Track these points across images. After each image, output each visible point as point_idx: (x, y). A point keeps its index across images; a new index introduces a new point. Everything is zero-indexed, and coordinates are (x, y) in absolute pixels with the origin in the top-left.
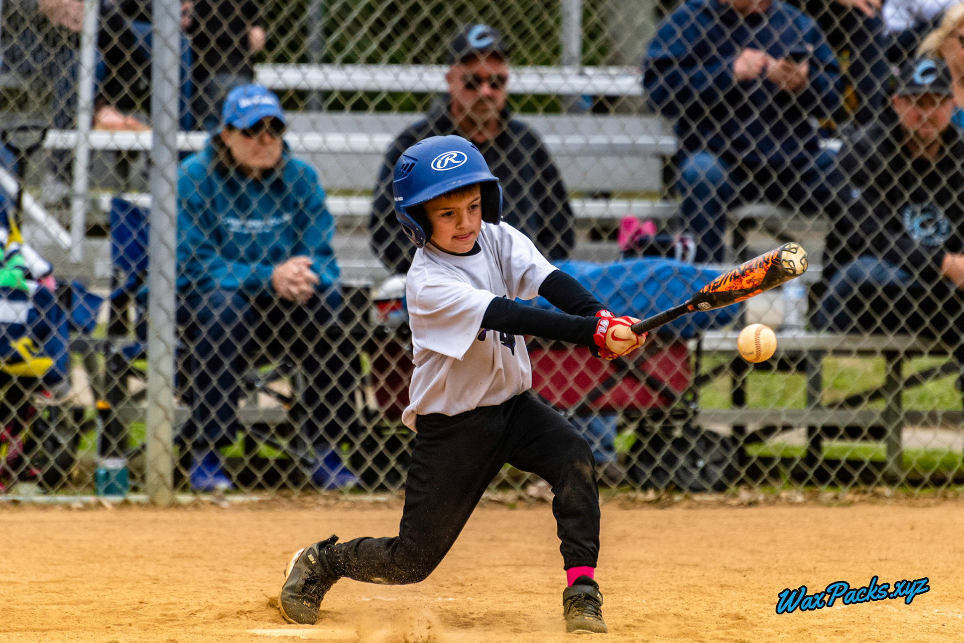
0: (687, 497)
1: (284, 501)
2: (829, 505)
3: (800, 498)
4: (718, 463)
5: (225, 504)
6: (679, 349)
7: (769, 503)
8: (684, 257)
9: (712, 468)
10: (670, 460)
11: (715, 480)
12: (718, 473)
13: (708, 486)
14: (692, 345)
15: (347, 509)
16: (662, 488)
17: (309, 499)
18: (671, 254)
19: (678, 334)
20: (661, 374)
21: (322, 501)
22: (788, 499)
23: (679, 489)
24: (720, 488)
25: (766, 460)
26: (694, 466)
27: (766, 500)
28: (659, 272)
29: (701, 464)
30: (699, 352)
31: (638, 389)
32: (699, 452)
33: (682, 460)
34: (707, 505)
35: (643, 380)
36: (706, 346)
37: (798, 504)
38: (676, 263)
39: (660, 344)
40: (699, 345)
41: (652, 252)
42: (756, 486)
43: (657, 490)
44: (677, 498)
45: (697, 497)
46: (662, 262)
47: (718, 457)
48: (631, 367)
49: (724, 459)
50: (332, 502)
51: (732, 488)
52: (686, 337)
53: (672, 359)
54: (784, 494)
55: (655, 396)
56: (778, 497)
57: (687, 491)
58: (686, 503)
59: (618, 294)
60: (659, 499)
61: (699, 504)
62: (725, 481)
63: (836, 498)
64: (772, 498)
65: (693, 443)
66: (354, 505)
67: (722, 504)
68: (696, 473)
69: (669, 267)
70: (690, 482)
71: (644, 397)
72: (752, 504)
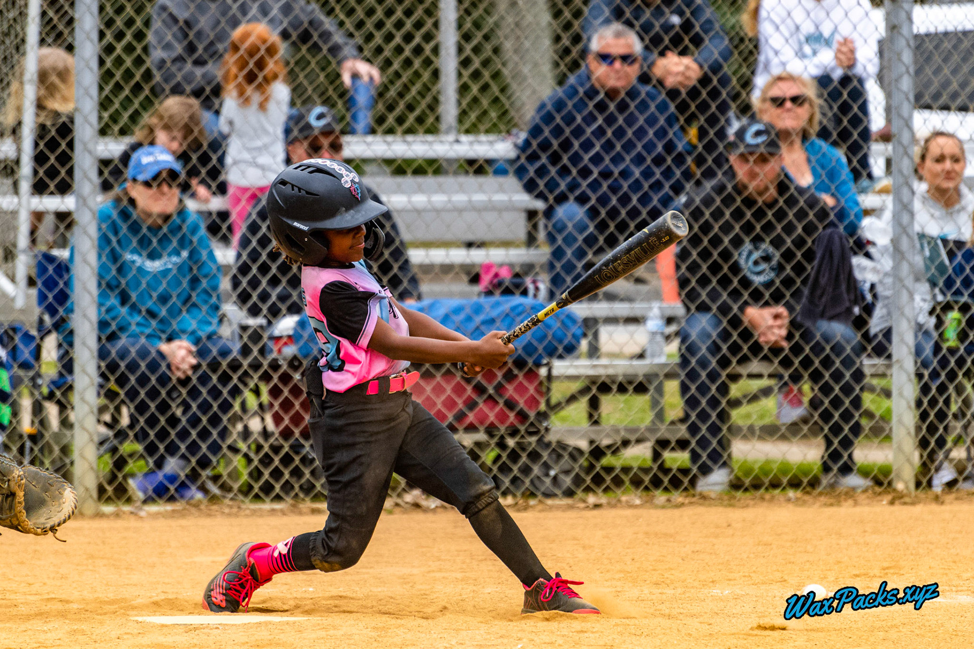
0: (540, 501)
1: (193, 510)
2: (663, 507)
3: (638, 502)
4: (567, 472)
5: (142, 514)
6: (531, 375)
7: (611, 506)
8: (535, 296)
9: (562, 476)
10: (526, 470)
11: (565, 487)
12: (567, 481)
13: (558, 492)
14: (543, 371)
15: (247, 516)
16: (519, 494)
17: (215, 507)
18: (525, 293)
19: (530, 362)
20: (517, 397)
21: (227, 510)
22: (627, 502)
23: (533, 495)
24: (569, 493)
25: (609, 469)
26: (547, 475)
27: (609, 504)
28: (513, 309)
29: (552, 473)
30: (549, 377)
31: (497, 409)
32: (550, 463)
33: (536, 470)
34: (558, 508)
35: (501, 402)
36: (555, 372)
37: (636, 507)
38: (528, 301)
39: (516, 372)
40: (550, 371)
41: (507, 292)
42: (600, 491)
43: (514, 496)
44: (532, 502)
45: (549, 502)
46: (517, 300)
47: (567, 467)
48: (491, 391)
49: (573, 469)
50: (235, 510)
51: (580, 494)
52: (538, 364)
53: (526, 383)
54: (624, 498)
55: (512, 416)
56: (619, 501)
57: (540, 497)
58: (540, 507)
59: (477, 328)
60: (516, 504)
61: (551, 508)
62: (573, 488)
63: (669, 500)
64: (614, 502)
65: (545, 455)
66: (254, 512)
67: (571, 507)
68: (548, 481)
69: (521, 305)
70: (543, 489)
71: (502, 417)
72: (597, 506)
